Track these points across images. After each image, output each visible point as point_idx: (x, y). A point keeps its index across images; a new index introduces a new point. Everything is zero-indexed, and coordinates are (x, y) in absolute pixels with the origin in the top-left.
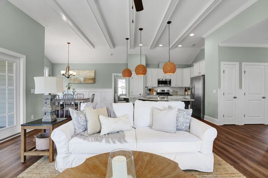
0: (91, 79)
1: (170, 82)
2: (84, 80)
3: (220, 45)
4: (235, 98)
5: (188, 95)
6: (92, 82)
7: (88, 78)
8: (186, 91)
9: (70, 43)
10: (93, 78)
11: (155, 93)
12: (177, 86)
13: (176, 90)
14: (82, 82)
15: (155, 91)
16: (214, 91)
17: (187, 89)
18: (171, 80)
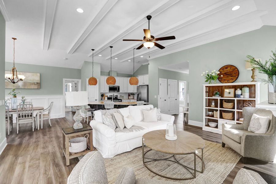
0: (35, 84)
1: (119, 88)
2: (23, 84)
3: (159, 68)
4: (165, 100)
5: (131, 99)
6: (36, 87)
7: (30, 83)
8: (129, 95)
9: (16, 39)
10: (37, 83)
11: (106, 98)
12: (123, 92)
13: (122, 95)
14: (21, 86)
15: (106, 96)
16: (155, 97)
17: (130, 94)
18: (119, 86)
